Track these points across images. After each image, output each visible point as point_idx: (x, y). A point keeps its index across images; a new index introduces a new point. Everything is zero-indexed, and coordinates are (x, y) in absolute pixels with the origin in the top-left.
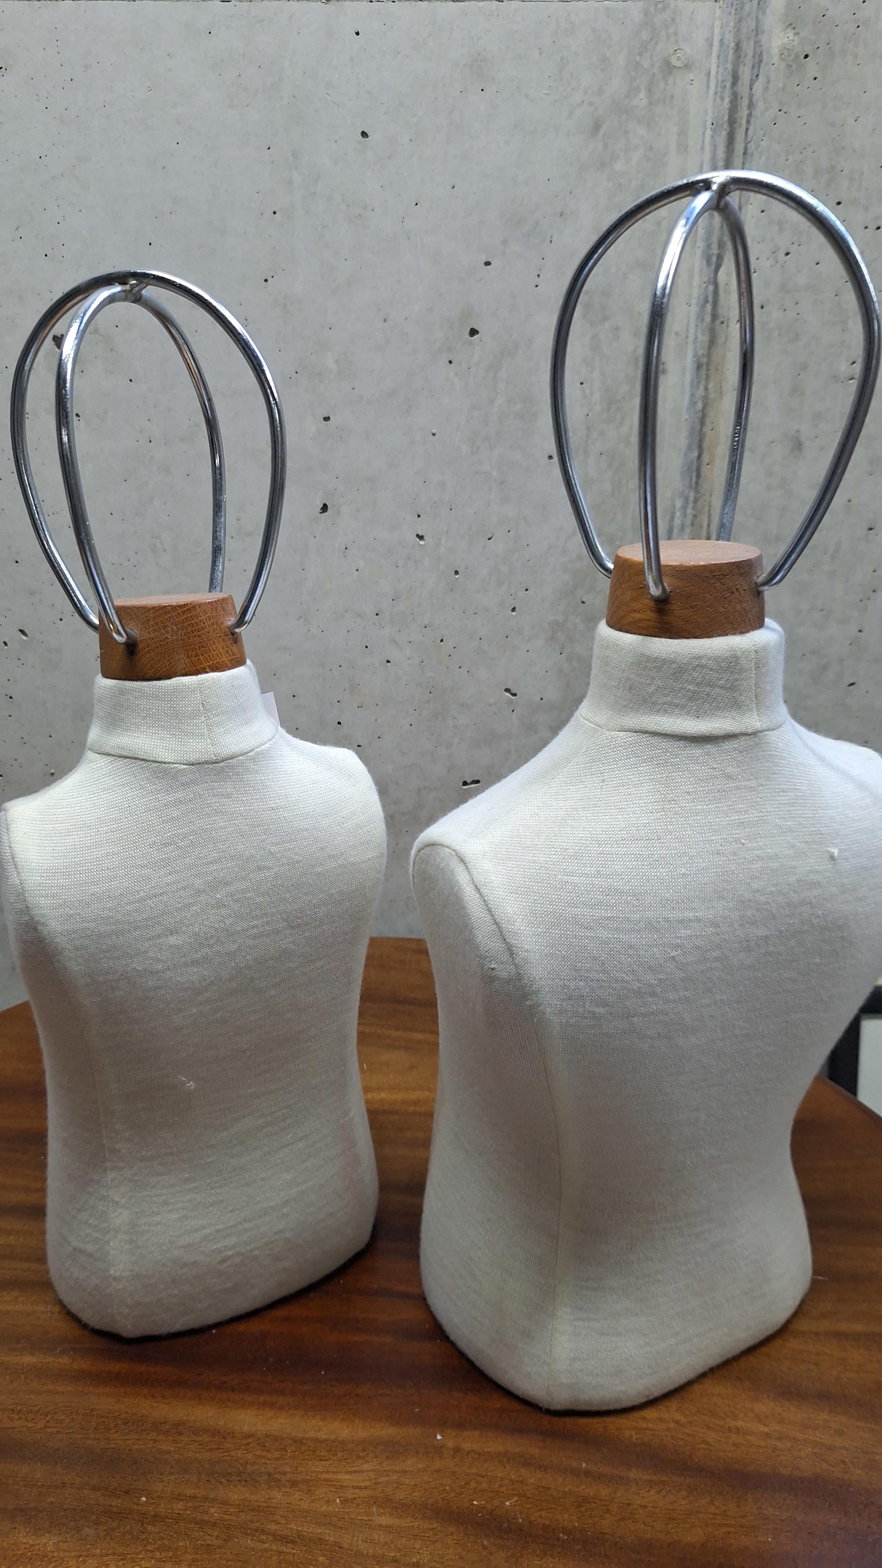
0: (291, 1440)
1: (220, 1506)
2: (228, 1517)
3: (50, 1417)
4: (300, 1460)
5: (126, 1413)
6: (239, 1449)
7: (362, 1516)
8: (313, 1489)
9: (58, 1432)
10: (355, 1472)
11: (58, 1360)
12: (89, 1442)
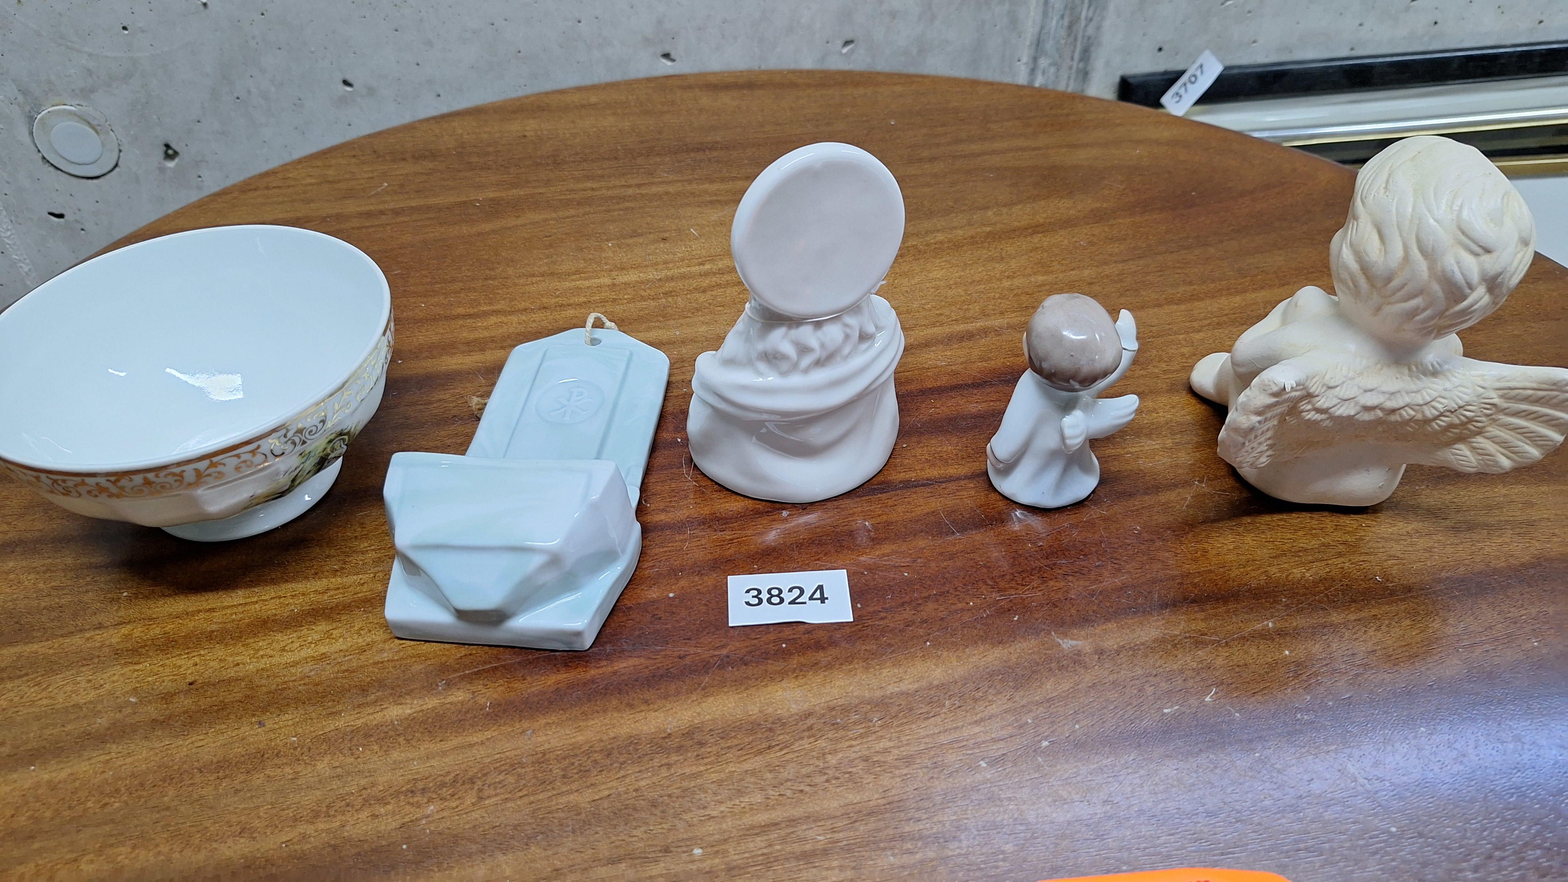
0: (869, 703)
1: (819, 824)
2: (841, 835)
3: (479, 783)
4: (898, 727)
5: (601, 741)
6: (802, 738)
7: (1029, 774)
8: (939, 759)
9: (506, 800)
10: (983, 720)
11: (447, 700)
12: (564, 799)
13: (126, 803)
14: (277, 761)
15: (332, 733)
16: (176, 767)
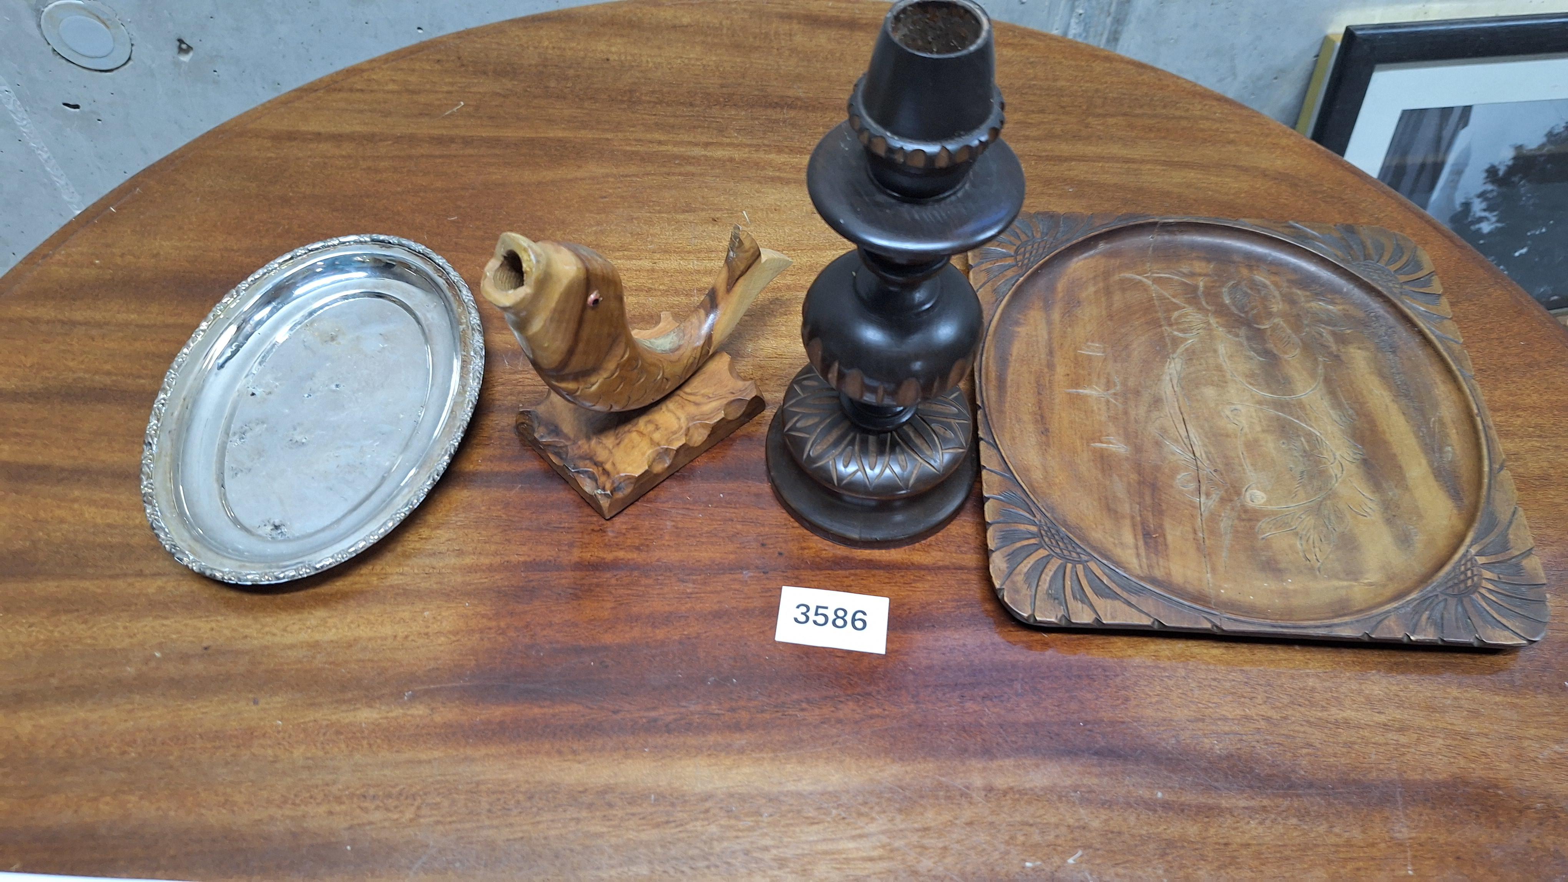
0: (764, 798)
3: (420, 801)
4: (783, 826)
5: (527, 782)
6: (697, 819)
8: (810, 867)
9: (438, 822)
10: (861, 836)
11: (409, 712)
12: (484, 833)
13: (140, 754)
14: (261, 741)
15: (311, 724)
16: (183, 729)
